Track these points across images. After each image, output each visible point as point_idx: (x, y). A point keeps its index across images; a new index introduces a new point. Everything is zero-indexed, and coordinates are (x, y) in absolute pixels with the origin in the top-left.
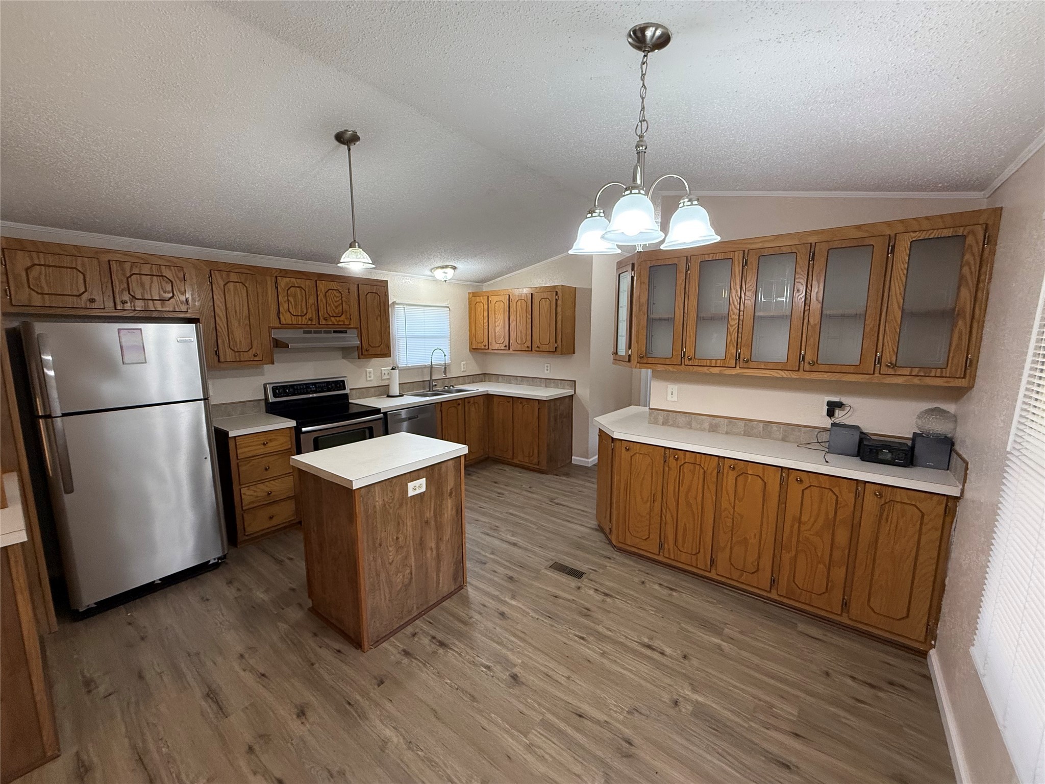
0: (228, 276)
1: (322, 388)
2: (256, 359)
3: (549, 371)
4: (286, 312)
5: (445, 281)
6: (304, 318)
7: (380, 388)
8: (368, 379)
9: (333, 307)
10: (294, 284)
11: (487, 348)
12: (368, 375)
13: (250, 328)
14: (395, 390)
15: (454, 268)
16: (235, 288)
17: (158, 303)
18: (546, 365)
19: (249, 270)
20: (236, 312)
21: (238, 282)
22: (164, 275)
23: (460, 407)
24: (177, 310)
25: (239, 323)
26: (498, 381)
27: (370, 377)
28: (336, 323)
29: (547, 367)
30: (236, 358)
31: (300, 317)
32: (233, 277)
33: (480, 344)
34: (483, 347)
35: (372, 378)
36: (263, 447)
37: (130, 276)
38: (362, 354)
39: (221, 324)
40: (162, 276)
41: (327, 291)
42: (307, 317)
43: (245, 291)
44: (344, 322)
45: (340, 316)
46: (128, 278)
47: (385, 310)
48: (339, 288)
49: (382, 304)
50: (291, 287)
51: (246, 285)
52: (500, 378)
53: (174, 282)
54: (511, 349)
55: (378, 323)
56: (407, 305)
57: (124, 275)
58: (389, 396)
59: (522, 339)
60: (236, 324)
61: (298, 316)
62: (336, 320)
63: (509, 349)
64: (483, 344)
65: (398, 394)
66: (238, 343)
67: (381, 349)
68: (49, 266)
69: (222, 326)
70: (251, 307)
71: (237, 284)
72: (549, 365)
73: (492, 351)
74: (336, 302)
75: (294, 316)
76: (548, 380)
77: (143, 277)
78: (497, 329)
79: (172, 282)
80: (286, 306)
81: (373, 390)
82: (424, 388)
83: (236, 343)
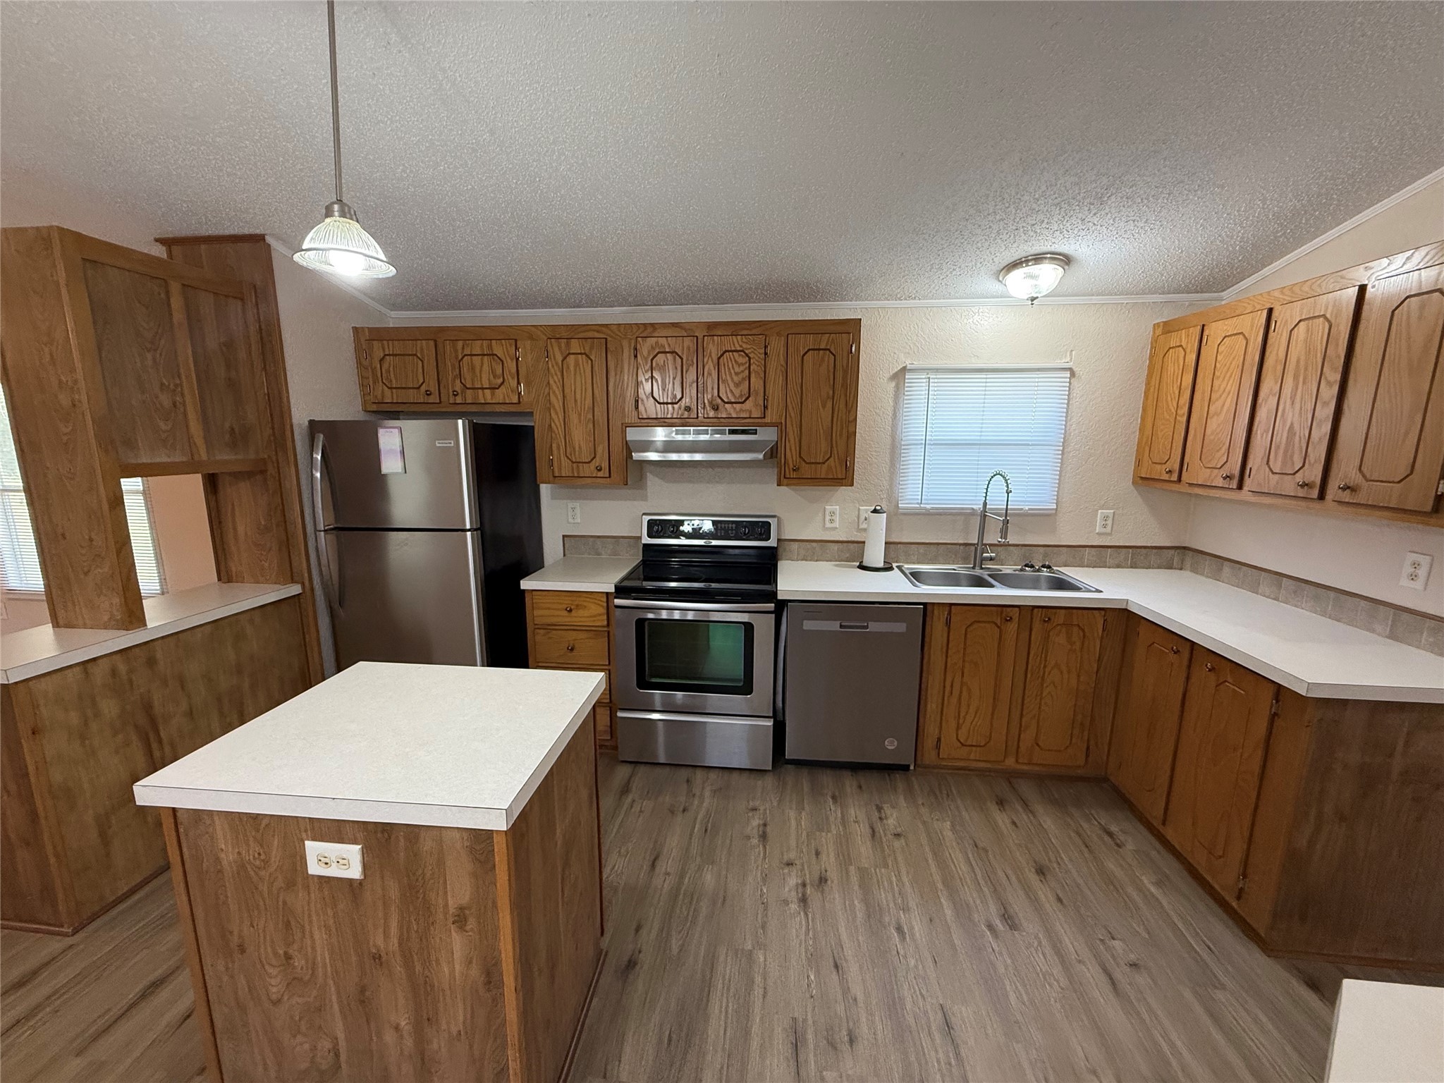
0: (568, 345)
1: (726, 530)
2: (600, 474)
3: (1418, 585)
4: (647, 398)
5: (1033, 299)
6: (676, 406)
7: (852, 546)
8: (828, 525)
9: (732, 385)
10: (664, 347)
11: (1175, 477)
12: (828, 518)
13: (594, 426)
14: (875, 555)
15: (1065, 260)
16: (577, 364)
17: (488, 392)
18: (1414, 557)
19: (598, 332)
20: (576, 401)
21: (581, 354)
22: (495, 352)
23: (1012, 627)
24: (507, 402)
25: (580, 419)
26: (1216, 576)
27: (832, 521)
28: (734, 416)
29: (1416, 565)
30: (573, 472)
31: (670, 406)
32: (575, 346)
33: (1158, 467)
34: (1166, 477)
35: (837, 524)
36: (565, 613)
37: (462, 359)
38: (785, 477)
39: (556, 421)
40: (493, 355)
41: (722, 355)
42: (683, 403)
43: (590, 365)
44: (750, 412)
45: (742, 403)
46: (459, 362)
47: (844, 386)
48: (744, 346)
49: (839, 374)
50: (659, 353)
51: (593, 358)
52: (1227, 569)
53: (505, 362)
54: (1246, 488)
55: (826, 414)
56: (937, 370)
57: (457, 357)
58: (862, 567)
59: (1288, 456)
60: (576, 421)
61: (667, 403)
62: (735, 409)
63: (1240, 487)
64: (1168, 466)
65: (881, 565)
66: (577, 449)
67: (830, 468)
68: (396, 355)
69: (558, 424)
70: (596, 392)
71: (580, 356)
72: (1425, 561)
73: (1190, 490)
74: (737, 374)
75: (659, 403)
76: (1405, 616)
77: (474, 358)
78: (1213, 425)
79: (502, 361)
80: (648, 386)
81: (835, 547)
82: (966, 560)
83: (574, 449)
